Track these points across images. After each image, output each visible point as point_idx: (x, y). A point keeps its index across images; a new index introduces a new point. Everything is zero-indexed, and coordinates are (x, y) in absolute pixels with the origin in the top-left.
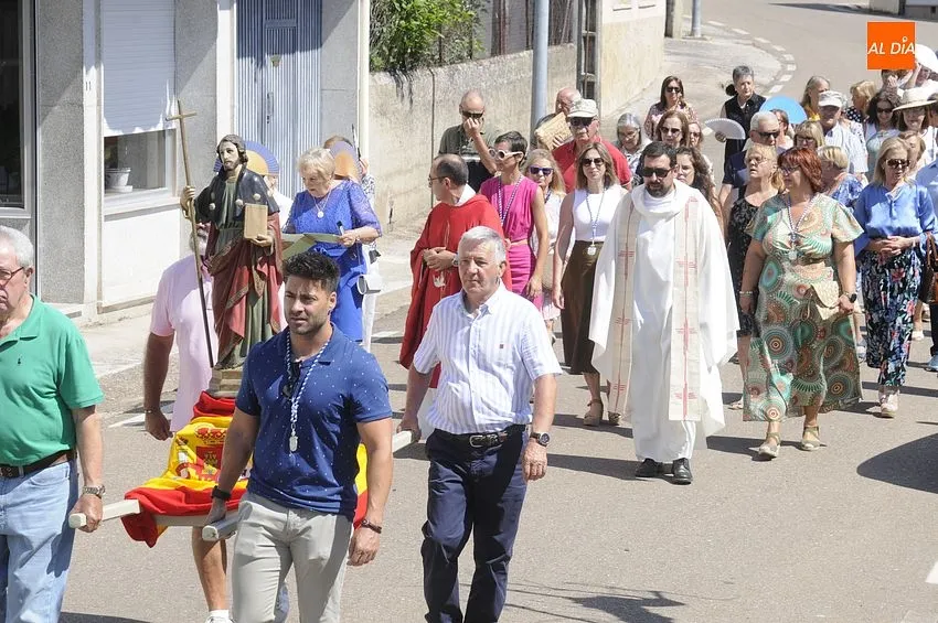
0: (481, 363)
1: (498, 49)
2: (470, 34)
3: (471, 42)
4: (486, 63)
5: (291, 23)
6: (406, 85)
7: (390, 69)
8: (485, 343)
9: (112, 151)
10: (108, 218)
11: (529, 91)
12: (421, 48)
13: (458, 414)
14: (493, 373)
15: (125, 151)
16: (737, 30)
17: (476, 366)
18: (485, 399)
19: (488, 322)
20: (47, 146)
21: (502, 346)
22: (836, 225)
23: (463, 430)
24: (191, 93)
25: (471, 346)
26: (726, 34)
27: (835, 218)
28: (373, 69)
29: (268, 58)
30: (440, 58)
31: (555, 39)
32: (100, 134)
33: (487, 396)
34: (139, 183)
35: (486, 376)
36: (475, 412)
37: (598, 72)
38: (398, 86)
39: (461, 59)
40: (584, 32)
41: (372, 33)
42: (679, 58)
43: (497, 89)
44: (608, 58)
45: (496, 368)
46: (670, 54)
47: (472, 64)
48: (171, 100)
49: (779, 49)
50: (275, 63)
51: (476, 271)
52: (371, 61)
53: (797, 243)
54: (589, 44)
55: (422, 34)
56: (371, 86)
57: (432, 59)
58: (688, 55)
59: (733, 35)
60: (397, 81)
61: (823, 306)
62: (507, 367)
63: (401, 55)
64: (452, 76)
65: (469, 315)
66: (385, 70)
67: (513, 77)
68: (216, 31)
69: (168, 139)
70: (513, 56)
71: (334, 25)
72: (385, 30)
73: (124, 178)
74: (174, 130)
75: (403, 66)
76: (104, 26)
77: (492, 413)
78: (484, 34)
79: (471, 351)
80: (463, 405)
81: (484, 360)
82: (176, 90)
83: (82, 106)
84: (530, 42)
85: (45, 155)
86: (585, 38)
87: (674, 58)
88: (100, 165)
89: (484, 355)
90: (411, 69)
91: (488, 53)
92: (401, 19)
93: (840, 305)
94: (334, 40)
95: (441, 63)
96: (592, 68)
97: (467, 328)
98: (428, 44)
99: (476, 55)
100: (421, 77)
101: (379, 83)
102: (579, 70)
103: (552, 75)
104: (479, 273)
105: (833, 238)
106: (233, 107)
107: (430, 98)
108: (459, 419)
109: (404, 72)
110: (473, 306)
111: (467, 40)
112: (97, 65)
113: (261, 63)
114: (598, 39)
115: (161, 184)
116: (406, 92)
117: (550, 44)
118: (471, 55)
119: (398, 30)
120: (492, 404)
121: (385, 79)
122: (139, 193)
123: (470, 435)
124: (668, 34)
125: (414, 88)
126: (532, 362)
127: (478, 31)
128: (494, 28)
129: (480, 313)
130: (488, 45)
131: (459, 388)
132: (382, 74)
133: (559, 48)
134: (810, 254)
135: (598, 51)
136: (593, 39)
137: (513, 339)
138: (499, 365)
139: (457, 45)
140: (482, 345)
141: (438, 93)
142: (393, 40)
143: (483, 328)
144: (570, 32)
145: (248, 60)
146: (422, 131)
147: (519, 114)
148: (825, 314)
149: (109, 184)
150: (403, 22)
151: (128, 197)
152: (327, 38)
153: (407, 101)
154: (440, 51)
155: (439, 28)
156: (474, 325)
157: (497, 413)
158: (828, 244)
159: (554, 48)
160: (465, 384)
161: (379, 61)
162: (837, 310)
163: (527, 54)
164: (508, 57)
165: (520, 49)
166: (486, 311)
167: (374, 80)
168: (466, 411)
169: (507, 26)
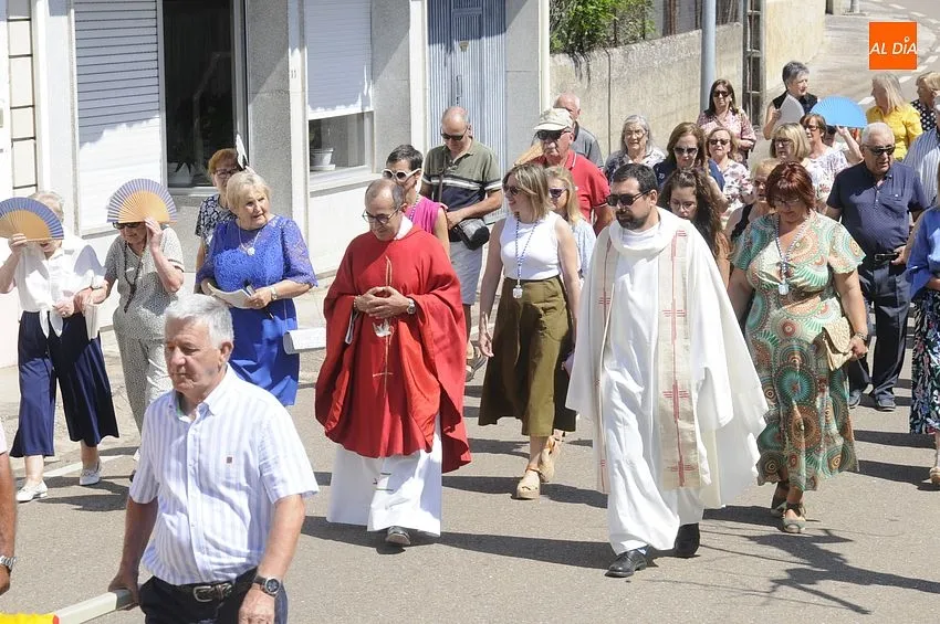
0: (204, 484)
1: (669, 29)
2: (643, 15)
3: (643, 25)
4: (658, 42)
5: (477, 11)
6: (584, 66)
7: (569, 51)
8: (207, 456)
9: (316, 132)
10: (314, 194)
11: (699, 68)
12: (597, 30)
13: (175, 557)
14: (222, 497)
15: (328, 133)
16: (894, 6)
17: (198, 491)
18: (210, 535)
19: (211, 426)
20: (257, 128)
21: (229, 460)
22: (834, 252)
23: (183, 577)
24: (388, 77)
25: (190, 461)
26: (883, 9)
27: (833, 243)
28: (553, 51)
29: (456, 44)
30: (616, 39)
31: (722, 18)
32: (305, 117)
33: (213, 530)
34: (341, 161)
35: (212, 502)
36: (197, 554)
37: (763, 48)
38: (576, 66)
39: (635, 40)
40: (749, 11)
41: (552, 18)
42: (840, 33)
43: (669, 66)
44: (772, 34)
45: (223, 489)
46: (831, 29)
47: (645, 44)
48: (369, 84)
49: (934, 21)
50: (463, 49)
51: (183, 361)
52: (551, 44)
53: (788, 275)
54: (755, 22)
55: (598, 17)
56: (551, 68)
57: (608, 40)
58: (847, 30)
59: (891, 10)
60: (575, 61)
61: (835, 351)
62: (239, 487)
63: (579, 38)
64: (626, 56)
65: (185, 418)
66: (564, 52)
67: (683, 55)
68: (409, 20)
69: (367, 121)
70: (683, 35)
71: (516, 13)
72: (563, 14)
73: (328, 157)
74: (371, 113)
75: (581, 47)
76: (307, 19)
77: (222, 554)
78: (655, 17)
79: (190, 469)
80: (180, 544)
81: (207, 480)
82: (373, 76)
83: (288, 93)
84: (699, 22)
85: (256, 139)
86: (750, 17)
87: (835, 33)
88: (305, 145)
89: (207, 474)
90: (589, 50)
91: (659, 34)
92: (579, 4)
93: (853, 349)
94: (517, 25)
95: (616, 44)
96: (757, 45)
97: (182, 438)
98: (604, 25)
99: (648, 36)
100: (598, 58)
101: (559, 64)
102: (745, 46)
103: (720, 52)
104: (187, 364)
105: (830, 268)
106: (425, 89)
107: (606, 76)
108: (177, 564)
109: (582, 54)
110: (190, 405)
111: (640, 22)
112: (301, 48)
113: (450, 49)
114: (763, 18)
115: (361, 163)
116: (584, 72)
117: (717, 23)
118: (644, 36)
119: (576, 14)
120: (219, 541)
121: (564, 60)
122: (340, 171)
123: (192, 586)
124: (829, 11)
125: (591, 67)
126: (272, 479)
127: (650, 13)
128: (665, 9)
129: (198, 415)
130: (659, 25)
131: (175, 521)
132: (561, 55)
133: (726, 26)
134: (803, 287)
135: (762, 29)
136: (758, 17)
137: (246, 446)
138: (228, 485)
139: (631, 27)
140: (203, 458)
141: (614, 72)
142: (571, 24)
143: (204, 436)
144: (736, 12)
145: (438, 46)
146: (600, 107)
147: (690, 89)
148: (838, 361)
149: (314, 163)
150: (580, 7)
151: (331, 174)
152: (510, 23)
153: (585, 79)
154: (615, 33)
155: (614, 11)
156: (191, 432)
157: (228, 552)
158: (824, 274)
159: (722, 27)
160: (184, 517)
161: (559, 44)
162: (850, 355)
163: (696, 34)
164: (679, 36)
165: (690, 29)
166: (207, 412)
167: (554, 61)
168: (185, 551)
169: (677, 8)
